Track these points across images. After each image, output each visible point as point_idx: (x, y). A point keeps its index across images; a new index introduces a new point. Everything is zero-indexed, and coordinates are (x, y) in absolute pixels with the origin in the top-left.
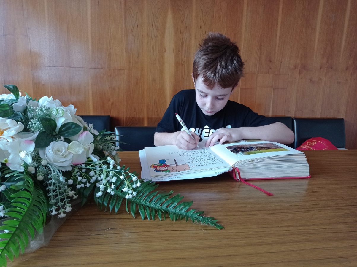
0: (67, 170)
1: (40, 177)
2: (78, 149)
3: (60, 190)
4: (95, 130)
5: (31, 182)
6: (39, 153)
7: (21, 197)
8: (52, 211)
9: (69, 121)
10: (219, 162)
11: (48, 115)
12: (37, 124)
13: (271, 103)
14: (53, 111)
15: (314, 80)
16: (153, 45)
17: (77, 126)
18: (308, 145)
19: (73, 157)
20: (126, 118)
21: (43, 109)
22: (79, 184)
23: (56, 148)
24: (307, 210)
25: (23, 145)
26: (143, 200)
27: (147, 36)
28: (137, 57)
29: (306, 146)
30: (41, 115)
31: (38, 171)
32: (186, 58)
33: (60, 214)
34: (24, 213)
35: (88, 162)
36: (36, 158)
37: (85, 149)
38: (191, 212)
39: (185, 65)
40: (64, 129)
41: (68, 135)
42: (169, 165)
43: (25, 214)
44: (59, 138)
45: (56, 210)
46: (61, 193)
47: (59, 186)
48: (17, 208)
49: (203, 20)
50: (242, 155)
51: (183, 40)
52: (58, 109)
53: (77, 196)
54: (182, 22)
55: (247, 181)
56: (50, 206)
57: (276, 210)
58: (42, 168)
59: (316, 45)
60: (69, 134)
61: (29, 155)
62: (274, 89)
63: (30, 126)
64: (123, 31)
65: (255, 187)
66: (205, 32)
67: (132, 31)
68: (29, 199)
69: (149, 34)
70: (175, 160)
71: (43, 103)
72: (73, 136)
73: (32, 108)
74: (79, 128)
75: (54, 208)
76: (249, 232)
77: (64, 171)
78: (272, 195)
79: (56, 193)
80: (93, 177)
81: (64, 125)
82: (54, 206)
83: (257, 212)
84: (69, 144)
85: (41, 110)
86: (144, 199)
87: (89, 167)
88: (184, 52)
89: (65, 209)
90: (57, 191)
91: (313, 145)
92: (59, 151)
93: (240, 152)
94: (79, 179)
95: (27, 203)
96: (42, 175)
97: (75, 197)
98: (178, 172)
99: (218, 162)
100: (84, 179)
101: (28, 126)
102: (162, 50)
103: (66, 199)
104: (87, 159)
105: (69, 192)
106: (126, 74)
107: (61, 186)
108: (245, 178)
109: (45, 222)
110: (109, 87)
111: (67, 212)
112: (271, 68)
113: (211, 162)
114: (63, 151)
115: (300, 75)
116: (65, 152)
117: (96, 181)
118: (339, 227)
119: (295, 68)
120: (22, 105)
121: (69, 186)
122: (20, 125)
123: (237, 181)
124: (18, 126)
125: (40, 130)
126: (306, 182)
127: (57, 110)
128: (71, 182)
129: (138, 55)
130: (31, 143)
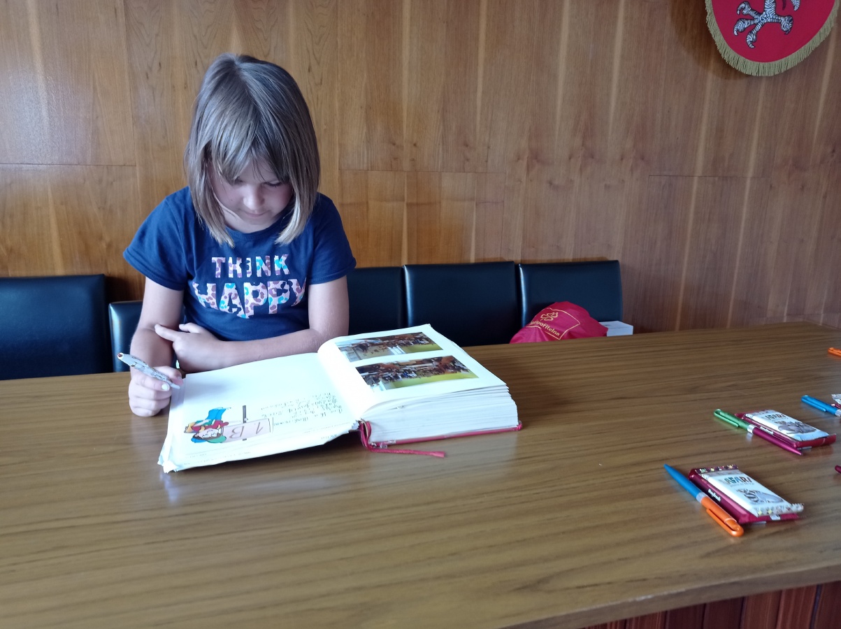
13: (474, 234)
15: (556, 182)
18: (543, 321)
27: (185, 88)
28: (164, 137)
29: (537, 322)
42: (227, 424)
59: (559, 108)
62: (476, 205)
64: (126, 77)
66: (321, 80)
67: (148, 78)
69: (188, 82)
91: (552, 319)
98: (241, 441)
106: (138, 175)
112: (468, 160)
115: (528, 174)
119: (519, 159)
129: (166, 132)
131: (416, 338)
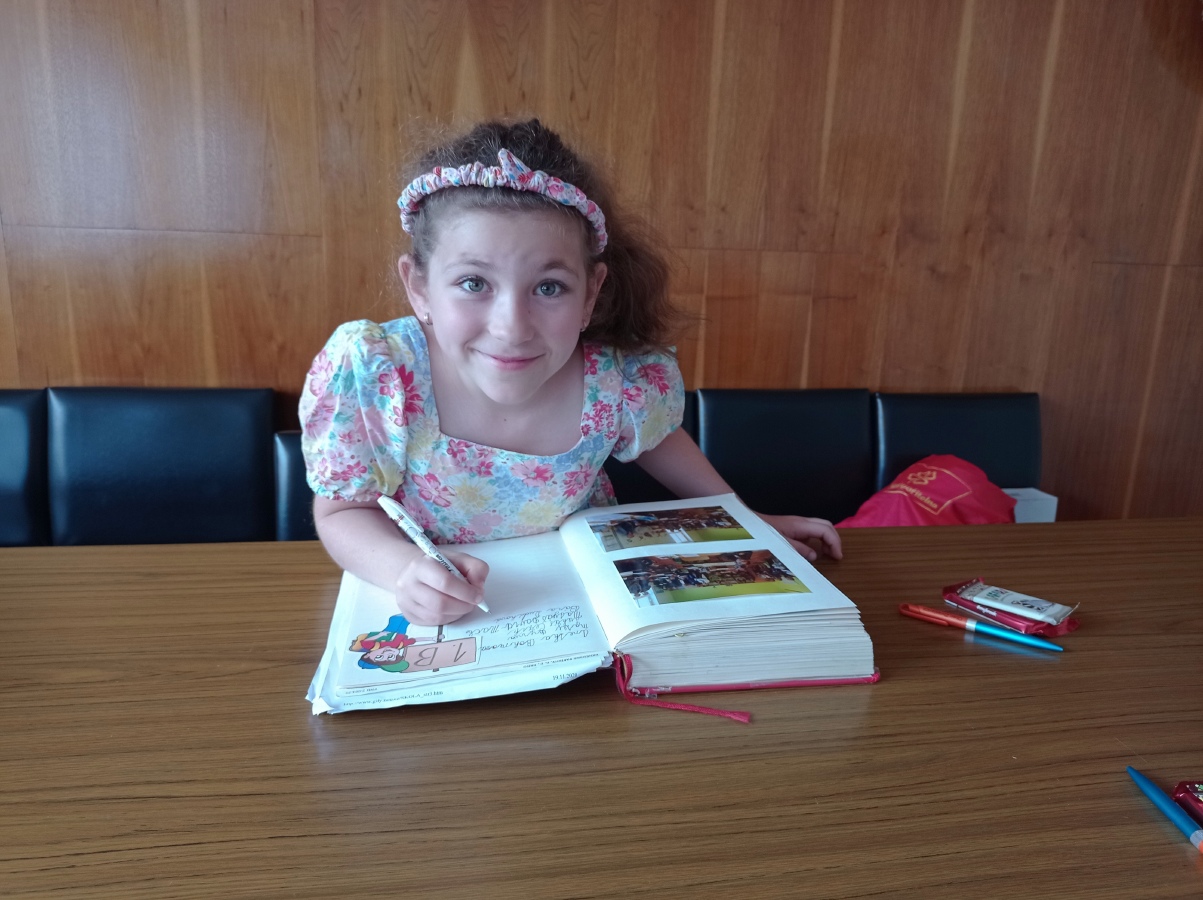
15: (942, 269)
18: (914, 486)
28: (362, 196)
29: (903, 486)
42: (413, 641)
49: (579, 73)
54: (510, 79)
59: (951, 155)
62: (814, 301)
64: (313, 107)
66: (588, 113)
67: (342, 110)
69: (398, 115)
91: (926, 482)
98: (430, 673)
106: (324, 248)
110: (270, 295)
112: (803, 233)
115: (898, 255)
119: (884, 232)
129: (365, 188)
131: (712, 517)
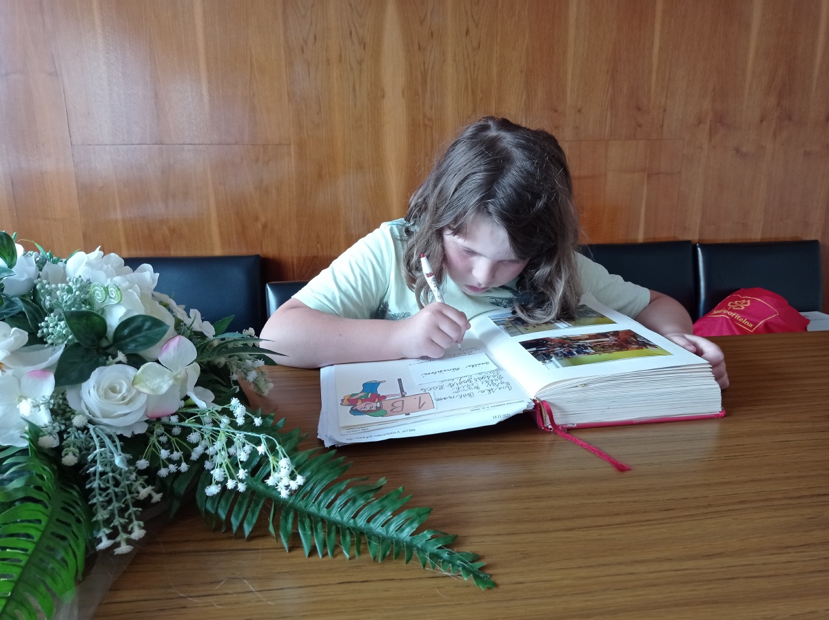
0: (136, 433)
1: (70, 459)
2: (158, 381)
3: (116, 490)
4: (207, 323)
5: (47, 473)
6: (68, 397)
7: (17, 522)
8: (100, 541)
9: (136, 314)
10: (504, 385)
11: (85, 300)
12: (58, 328)
13: (643, 210)
14: (97, 292)
15: (744, 149)
16: (354, 80)
17: (157, 323)
18: (731, 310)
19: (147, 402)
20: (299, 259)
21: (73, 287)
22: (166, 466)
23: (105, 384)
24: (710, 510)
25: (26, 381)
26: (314, 503)
27: (339, 61)
28: (318, 114)
29: (725, 311)
30: (69, 303)
31: (64, 443)
32: (433, 110)
33: (117, 545)
34: (24, 559)
35: (184, 410)
36: (61, 411)
37: (175, 378)
38: (424, 536)
39: (432, 128)
40: (126, 331)
41: (136, 346)
42: (384, 397)
43: (28, 562)
44: (114, 356)
45: (110, 537)
46: (121, 493)
47: (114, 478)
48: (8, 550)
49: (472, 16)
50: (558, 367)
51: (426, 67)
52: (107, 287)
53: (160, 495)
54: (422, 23)
55: (570, 430)
56: (95, 526)
57: (633, 513)
58: (76, 433)
59: (750, 63)
60: (137, 344)
61: (42, 407)
62: (649, 176)
63: (45, 330)
64: (282, 51)
65: (589, 447)
66: (479, 44)
67: (303, 51)
68: (39, 521)
69: (343, 54)
70: (400, 380)
71: (75, 270)
72: (148, 348)
73: (47, 286)
74: (161, 329)
75: (104, 532)
76: (562, 579)
77: (128, 435)
78: (629, 470)
79: (107, 496)
80: (197, 445)
81: (125, 324)
82: (105, 527)
83: (588, 522)
84: (138, 369)
85: (70, 291)
86: (316, 500)
87: (186, 423)
88: (428, 95)
89: (130, 533)
90: (108, 491)
91: (743, 308)
92: (113, 390)
93: (553, 359)
94: (164, 454)
95: (33, 532)
96: (74, 455)
97: (157, 497)
98: (404, 416)
99: (500, 386)
100: (175, 452)
101: (40, 331)
102: (377, 94)
103: (132, 509)
104: (183, 402)
105: (140, 489)
106: (293, 155)
107: (118, 477)
108: (566, 425)
109: (81, 569)
110: (255, 188)
111: (134, 541)
112: (640, 126)
113: (484, 387)
114: (124, 390)
115: (710, 140)
116: (129, 391)
117: (204, 457)
118: (784, 558)
119: (700, 123)
120: (25, 277)
121: (140, 473)
122: (19, 335)
123: (546, 431)
124: (13, 338)
125: (66, 342)
126: (713, 428)
127: (106, 289)
128: (143, 464)
129: (320, 107)
130: (46, 377)
